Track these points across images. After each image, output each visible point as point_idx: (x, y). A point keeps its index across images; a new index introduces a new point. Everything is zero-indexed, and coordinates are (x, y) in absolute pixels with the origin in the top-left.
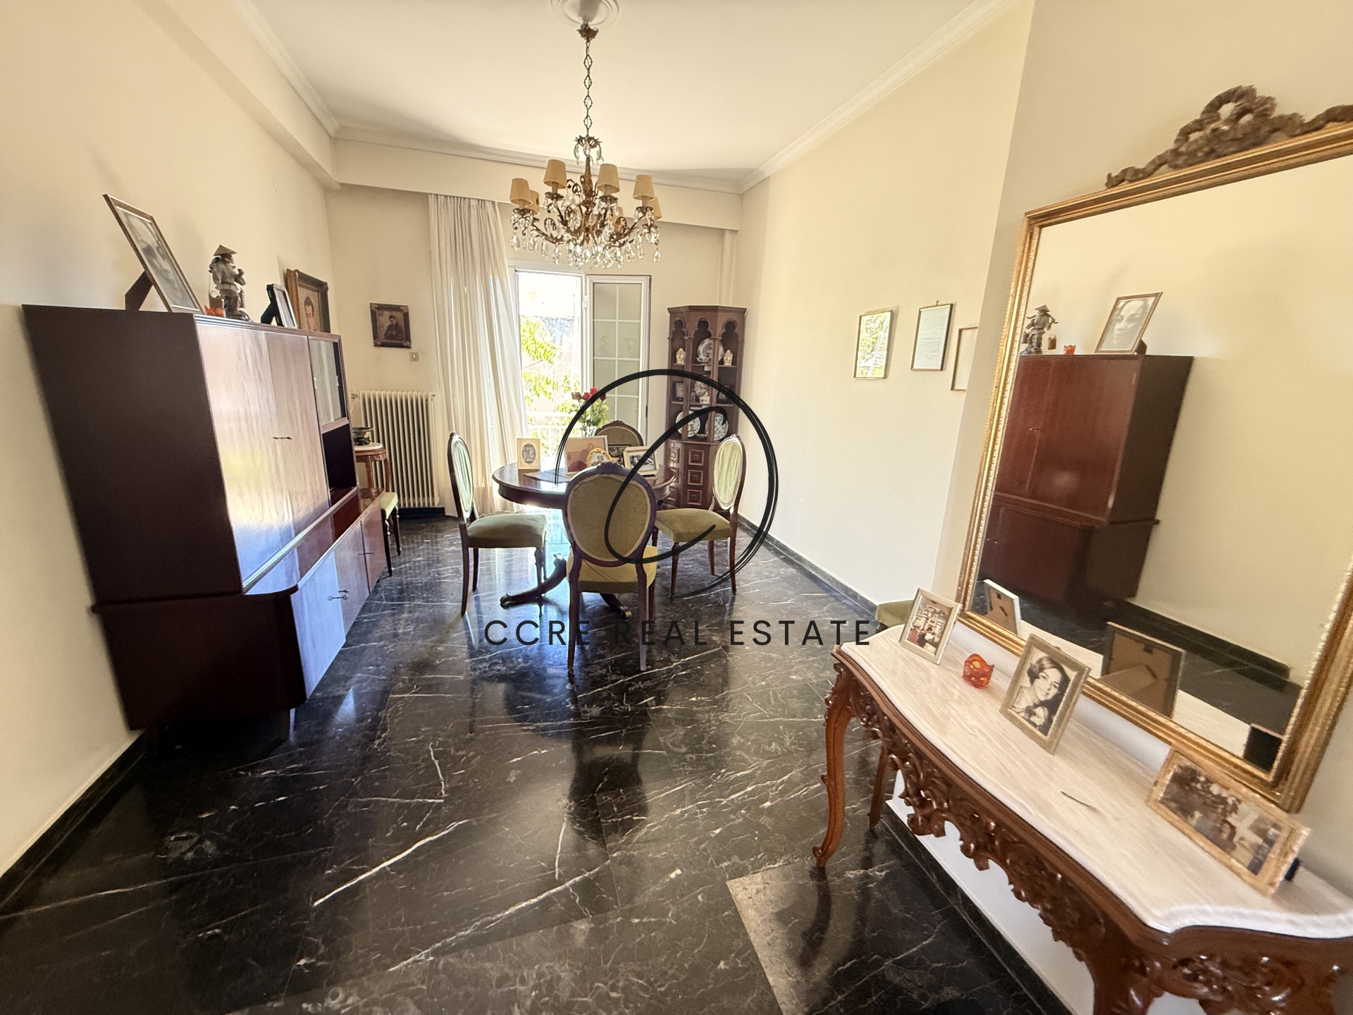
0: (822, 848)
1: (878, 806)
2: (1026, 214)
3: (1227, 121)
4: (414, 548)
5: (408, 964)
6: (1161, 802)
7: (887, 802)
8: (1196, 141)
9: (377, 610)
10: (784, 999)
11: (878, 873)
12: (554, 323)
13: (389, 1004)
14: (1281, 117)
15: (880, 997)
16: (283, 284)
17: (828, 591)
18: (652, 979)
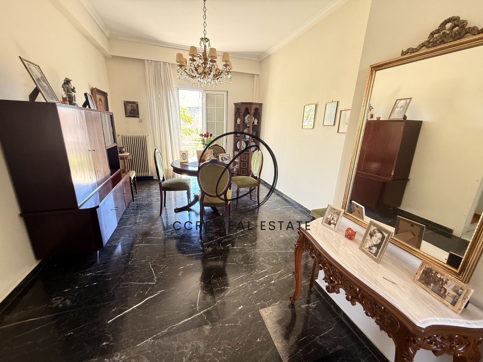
0: (293, 297)
1: (313, 282)
2: (370, 66)
3: (448, 30)
4: (142, 191)
5: (144, 343)
6: (419, 280)
7: (316, 280)
8: (436, 37)
9: (129, 214)
10: (281, 351)
11: (312, 305)
12: (191, 109)
13: (137, 358)
14: (470, 28)
15: (315, 350)
16: (90, 93)
17: (292, 205)
18: (233, 346)
